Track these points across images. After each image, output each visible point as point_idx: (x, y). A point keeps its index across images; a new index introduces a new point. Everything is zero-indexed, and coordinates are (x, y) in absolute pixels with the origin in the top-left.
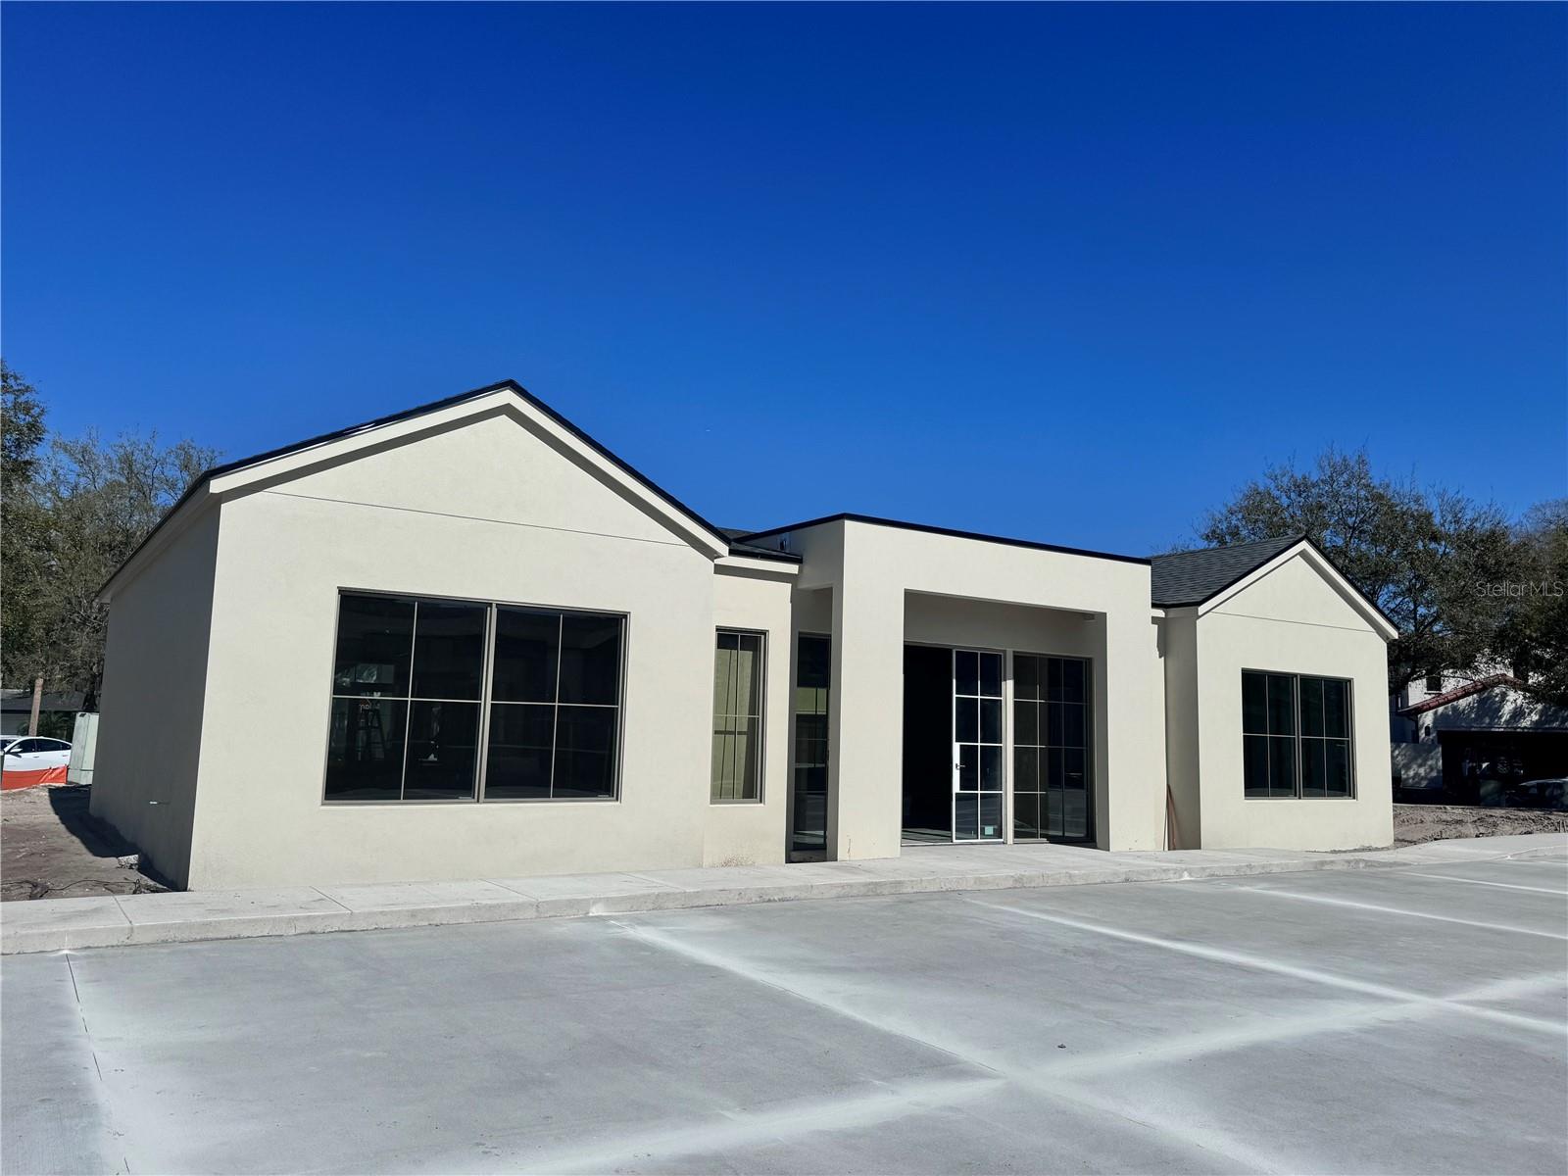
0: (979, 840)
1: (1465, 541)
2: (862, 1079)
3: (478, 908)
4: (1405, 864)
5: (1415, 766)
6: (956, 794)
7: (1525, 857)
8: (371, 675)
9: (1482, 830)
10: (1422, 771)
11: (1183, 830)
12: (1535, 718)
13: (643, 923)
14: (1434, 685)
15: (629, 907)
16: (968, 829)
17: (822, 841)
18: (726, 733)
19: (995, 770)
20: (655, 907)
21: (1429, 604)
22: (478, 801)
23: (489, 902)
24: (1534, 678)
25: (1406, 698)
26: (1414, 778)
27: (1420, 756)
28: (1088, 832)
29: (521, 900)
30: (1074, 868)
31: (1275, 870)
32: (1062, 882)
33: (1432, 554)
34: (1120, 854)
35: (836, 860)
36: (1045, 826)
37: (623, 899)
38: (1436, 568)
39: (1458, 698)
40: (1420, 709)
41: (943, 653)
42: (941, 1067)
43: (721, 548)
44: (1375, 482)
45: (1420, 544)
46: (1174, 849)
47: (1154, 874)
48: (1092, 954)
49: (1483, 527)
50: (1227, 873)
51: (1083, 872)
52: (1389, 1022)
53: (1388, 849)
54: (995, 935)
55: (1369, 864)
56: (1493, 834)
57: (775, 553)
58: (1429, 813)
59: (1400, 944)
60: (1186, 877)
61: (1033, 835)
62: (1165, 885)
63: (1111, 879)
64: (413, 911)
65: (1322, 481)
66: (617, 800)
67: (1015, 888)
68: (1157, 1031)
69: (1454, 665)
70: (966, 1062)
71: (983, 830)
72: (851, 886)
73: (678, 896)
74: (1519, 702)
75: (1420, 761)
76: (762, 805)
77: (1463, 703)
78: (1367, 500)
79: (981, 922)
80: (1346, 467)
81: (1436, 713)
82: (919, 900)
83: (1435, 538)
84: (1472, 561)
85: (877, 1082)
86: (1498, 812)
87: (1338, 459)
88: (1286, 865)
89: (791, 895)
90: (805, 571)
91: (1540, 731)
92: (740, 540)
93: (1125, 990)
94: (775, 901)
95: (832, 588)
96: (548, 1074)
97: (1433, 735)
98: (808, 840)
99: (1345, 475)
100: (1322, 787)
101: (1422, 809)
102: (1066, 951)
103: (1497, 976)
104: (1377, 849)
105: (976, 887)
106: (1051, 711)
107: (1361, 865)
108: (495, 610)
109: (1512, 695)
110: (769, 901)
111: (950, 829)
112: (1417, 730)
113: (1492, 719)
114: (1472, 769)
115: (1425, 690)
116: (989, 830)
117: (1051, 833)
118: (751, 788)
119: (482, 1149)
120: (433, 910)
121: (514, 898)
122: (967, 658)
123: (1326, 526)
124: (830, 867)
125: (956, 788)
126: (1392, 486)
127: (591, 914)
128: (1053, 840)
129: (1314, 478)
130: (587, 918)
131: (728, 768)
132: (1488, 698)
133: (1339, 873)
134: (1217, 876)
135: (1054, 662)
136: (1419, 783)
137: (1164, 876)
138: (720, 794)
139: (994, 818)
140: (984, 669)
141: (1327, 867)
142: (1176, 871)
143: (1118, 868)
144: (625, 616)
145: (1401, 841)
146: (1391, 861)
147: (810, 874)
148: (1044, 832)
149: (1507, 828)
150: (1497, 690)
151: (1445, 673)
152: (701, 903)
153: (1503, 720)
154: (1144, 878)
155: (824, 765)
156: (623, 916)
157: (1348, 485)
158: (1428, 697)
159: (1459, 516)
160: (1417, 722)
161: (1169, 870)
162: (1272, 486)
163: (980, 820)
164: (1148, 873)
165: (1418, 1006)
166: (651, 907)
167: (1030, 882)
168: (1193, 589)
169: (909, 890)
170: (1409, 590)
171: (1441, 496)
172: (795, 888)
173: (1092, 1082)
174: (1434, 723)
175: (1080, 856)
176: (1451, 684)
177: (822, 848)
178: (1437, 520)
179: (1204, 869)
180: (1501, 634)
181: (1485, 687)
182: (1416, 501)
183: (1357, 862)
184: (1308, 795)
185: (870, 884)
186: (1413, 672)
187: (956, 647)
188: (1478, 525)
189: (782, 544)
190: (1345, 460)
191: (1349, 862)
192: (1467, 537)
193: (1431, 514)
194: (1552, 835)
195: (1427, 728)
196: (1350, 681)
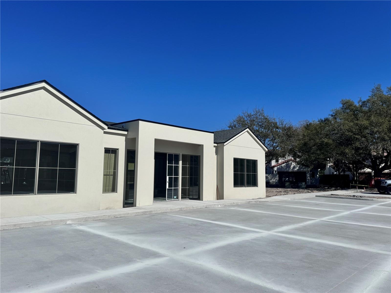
0: (173, 200)
1: (284, 129)
2: (134, 260)
3: (34, 223)
4: (267, 202)
5: (273, 179)
6: (167, 189)
7: (293, 199)
8: (8, 160)
9: (285, 193)
10: (274, 180)
11: (220, 195)
12: (298, 168)
13: (81, 225)
14: (277, 161)
15: (78, 221)
16: (170, 197)
17: (133, 202)
18: (107, 175)
19: (177, 183)
20: (86, 221)
21: (276, 143)
22: (35, 194)
23: (38, 221)
24: (298, 160)
25: (271, 164)
26: (272, 182)
27: (274, 177)
28: (198, 197)
29: (47, 220)
30: (194, 205)
31: (239, 204)
32: (191, 209)
33: (277, 132)
34: (205, 201)
35: (136, 206)
36: (189, 195)
37: (76, 219)
38: (277, 135)
39: (282, 164)
40: (274, 167)
41: (165, 154)
42: (155, 255)
43: (106, 127)
44: (265, 115)
45: (274, 129)
46: (218, 200)
47: (212, 206)
48: (195, 225)
49: (287, 126)
50: (229, 205)
51: (196, 206)
52: (258, 237)
53: (264, 198)
54: (173, 222)
55: (260, 202)
56: (287, 194)
57: (121, 129)
58: (274, 190)
59: (263, 220)
60: (219, 206)
61: (186, 198)
62: (215, 208)
63: (202, 207)
64: (15, 224)
65: (254, 115)
66: (76, 193)
67: (180, 211)
68: (207, 243)
69: (281, 157)
70: (161, 254)
71: (174, 197)
72: (139, 213)
73: (92, 218)
74: (294, 165)
75: (274, 178)
76: (117, 193)
77: (283, 165)
78: (263, 119)
79: (170, 219)
80: (259, 111)
81: (277, 167)
82: (156, 215)
83: (277, 128)
84: (285, 133)
85: (138, 260)
86: (289, 189)
87: (257, 110)
88: (242, 202)
89: (123, 216)
90: (129, 134)
91: (299, 171)
92: (112, 125)
93: (201, 233)
94: (118, 217)
95: (136, 138)
96: (50, 265)
97: (277, 172)
98: (129, 202)
99: (259, 114)
100: (251, 184)
101: (273, 189)
102: (189, 225)
103: (282, 226)
104: (262, 198)
105: (170, 211)
106: (191, 168)
107: (258, 202)
108: (40, 143)
109: (293, 163)
110: (117, 218)
111: (166, 197)
112: (273, 171)
113: (289, 169)
114: (284, 180)
115: (275, 162)
116: (175, 197)
117: (190, 197)
118: (114, 189)
119: (28, 286)
120: (21, 224)
121: (45, 220)
122: (171, 155)
123: (254, 125)
124: (134, 208)
125: (167, 187)
126: (269, 116)
127: (67, 223)
128: (190, 199)
129: (252, 114)
130: (66, 224)
131: (108, 184)
132: (288, 164)
133: (253, 204)
134: (226, 205)
135: (192, 157)
136: (274, 183)
137: (215, 206)
138: (105, 190)
139: (176, 194)
140: (175, 158)
141: (250, 203)
142: (217, 205)
143: (204, 205)
144: (78, 145)
145: (267, 196)
146: (265, 201)
147: (129, 210)
148: (188, 197)
149: (290, 193)
150: (290, 162)
151: (279, 158)
152: (98, 219)
153: (291, 169)
154: (210, 207)
155: (133, 183)
156: (76, 223)
157: (259, 116)
158: (276, 164)
159: (283, 123)
160: (273, 170)
161: (216, 205)
162: (243, 115)
163: (173, 195)
164: (211, 206)
165: (265, 233)
166: (84, 221)
167: (183, 209)
168: (223, 139)
169: (154, 213)
170: (272, 140)
171: (279, 118)
172: (124, 214)
173: (190, 256)
174: (277, 170)
175: (196, 202)
176: (280, 161)
177: (133, 203)
178: (278, 124)
179: (223, 204)
180: (291, 150)
181: (288, 161)
182: (274, 120)
183: (257, 201)
184: (248, 186)
185: (144, 212)
186: (272, 158)
187: (168, 153)
188: (286, 125)
189: (123, 126)
190: (259, 110)
191: (255, 201)
192: (284, 128)
193: (277, 123)
194: (299, 194)
195: (275, 171)
196: (257, 160)
